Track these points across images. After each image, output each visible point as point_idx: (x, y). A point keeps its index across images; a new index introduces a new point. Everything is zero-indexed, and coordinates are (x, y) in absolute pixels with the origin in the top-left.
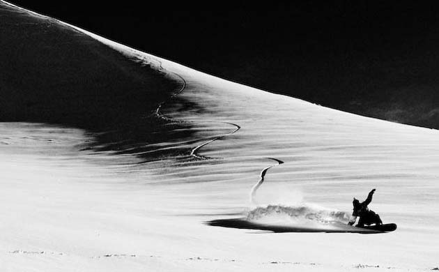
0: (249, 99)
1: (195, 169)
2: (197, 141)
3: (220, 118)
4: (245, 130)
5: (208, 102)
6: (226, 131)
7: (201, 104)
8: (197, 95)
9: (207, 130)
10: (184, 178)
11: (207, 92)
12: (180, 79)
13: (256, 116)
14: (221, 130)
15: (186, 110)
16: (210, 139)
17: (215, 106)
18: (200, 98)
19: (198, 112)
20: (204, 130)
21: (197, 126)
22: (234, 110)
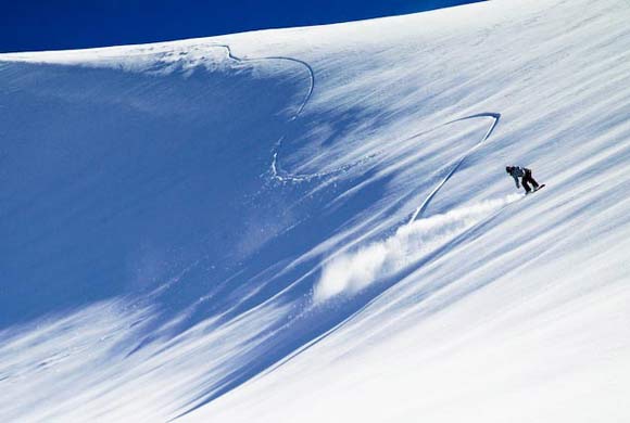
0: (487, 32)
1: (436, 269)
2: (410, 197)
3: (439, 114)
4: (513, 117)
5: (388, 89)
6: (469, 141)
7: (373, 102)
8: (355, 84)
9: (421, 159)
10: (422, 304)
11: (374, 66)
12: (293, 65)
13: (526, 68)
14: (454, 143)
15: (344, 136)
16: (437, 178)
17: (410, 91)
18: (365, 90)
19: (377, 125)
20: (411, 165)
21: (390, 163)
22: (462, 79)
